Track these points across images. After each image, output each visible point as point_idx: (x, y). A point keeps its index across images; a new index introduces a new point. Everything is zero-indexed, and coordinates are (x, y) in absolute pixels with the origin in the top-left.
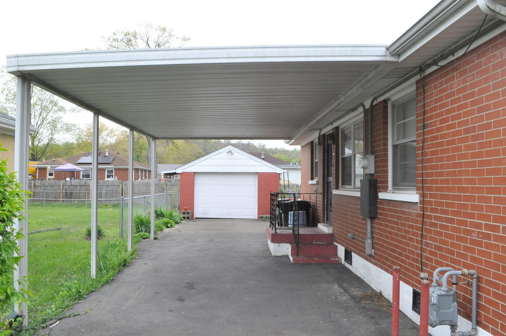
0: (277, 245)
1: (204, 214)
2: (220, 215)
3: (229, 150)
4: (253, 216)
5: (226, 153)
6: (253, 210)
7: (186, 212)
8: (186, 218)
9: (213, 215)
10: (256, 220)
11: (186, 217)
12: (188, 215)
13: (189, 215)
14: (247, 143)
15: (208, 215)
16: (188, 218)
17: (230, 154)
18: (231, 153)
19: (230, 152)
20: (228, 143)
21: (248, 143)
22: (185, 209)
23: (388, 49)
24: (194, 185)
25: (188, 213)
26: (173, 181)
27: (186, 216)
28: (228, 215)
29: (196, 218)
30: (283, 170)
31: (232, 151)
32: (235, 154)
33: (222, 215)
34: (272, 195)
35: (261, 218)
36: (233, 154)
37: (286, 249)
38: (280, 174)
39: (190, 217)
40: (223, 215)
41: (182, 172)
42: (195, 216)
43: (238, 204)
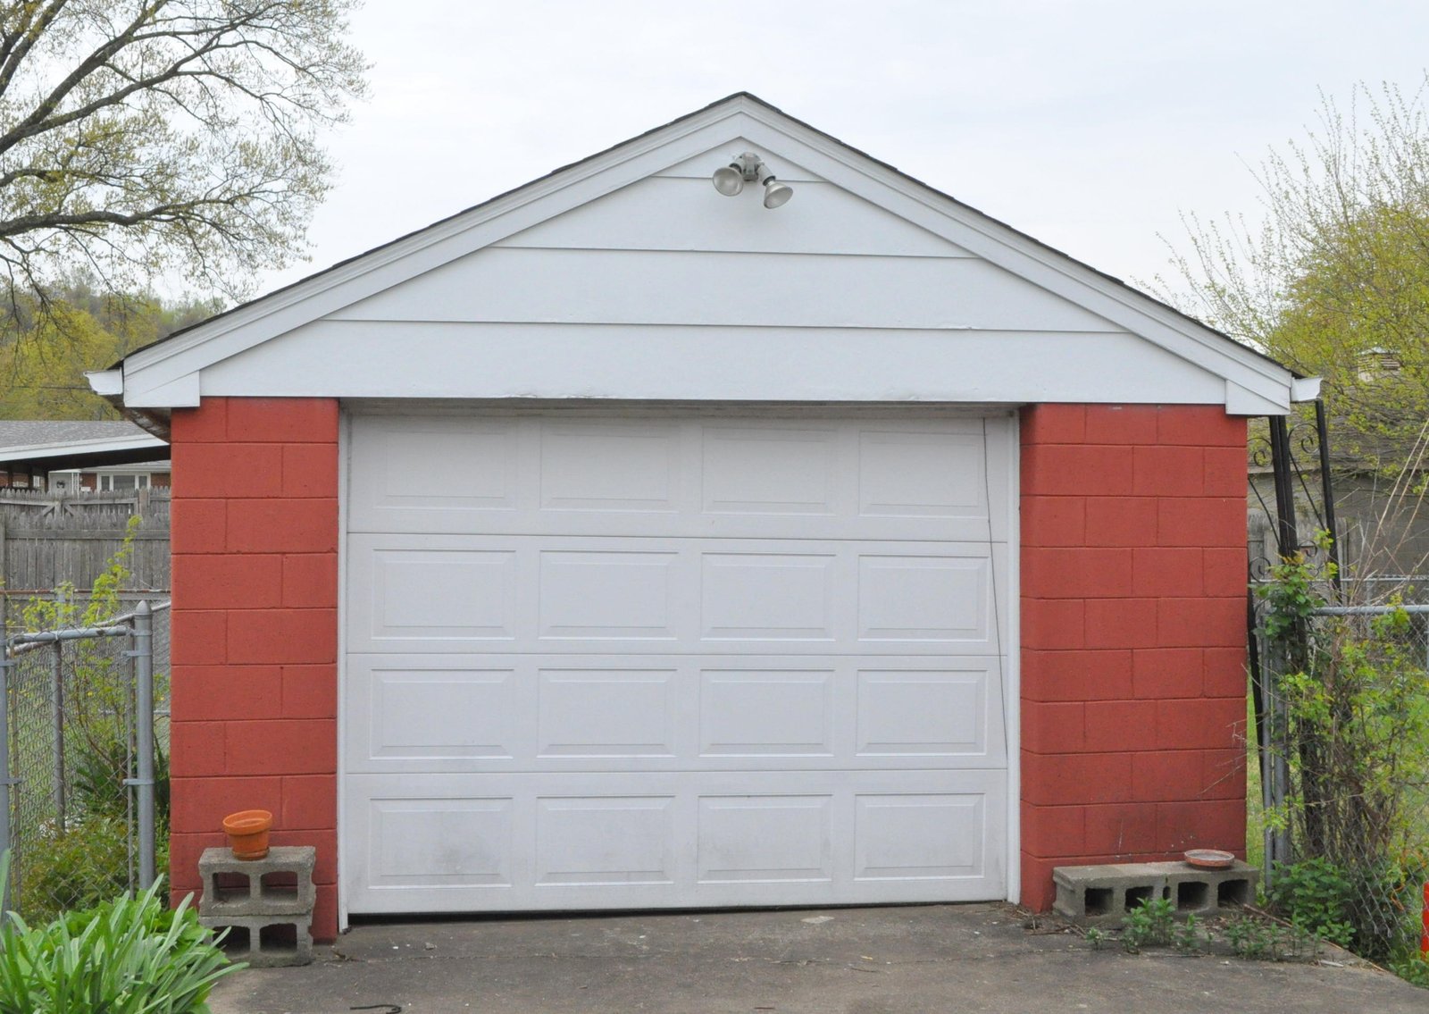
1: (452, 875)
2: (629, 875)
4: (973, 869)
5: (709, 189)
6: (969, 802)
7: (254, 871)
8: (255, 937)
9: (552, 876)
11: (255, 928)
12: (282, 908)
13: (286, 905)
15: (495, 877)
16: (278, 937)
17: (750, 192)
18: (759, 191)
22: (245, 842)
24: (334, 550)
25: (281, 883)
26: (50, 504)
27: (252, 913)
28: (712, 874)
29: (354, 924)
30: (1285, 378)
31: (770, 166)
33: (642, 874)
36: (786, 193)
39: (302, 927)
40: (661, 874)
41: (196, 403)
42: (351, 900)
43: (818, 747)
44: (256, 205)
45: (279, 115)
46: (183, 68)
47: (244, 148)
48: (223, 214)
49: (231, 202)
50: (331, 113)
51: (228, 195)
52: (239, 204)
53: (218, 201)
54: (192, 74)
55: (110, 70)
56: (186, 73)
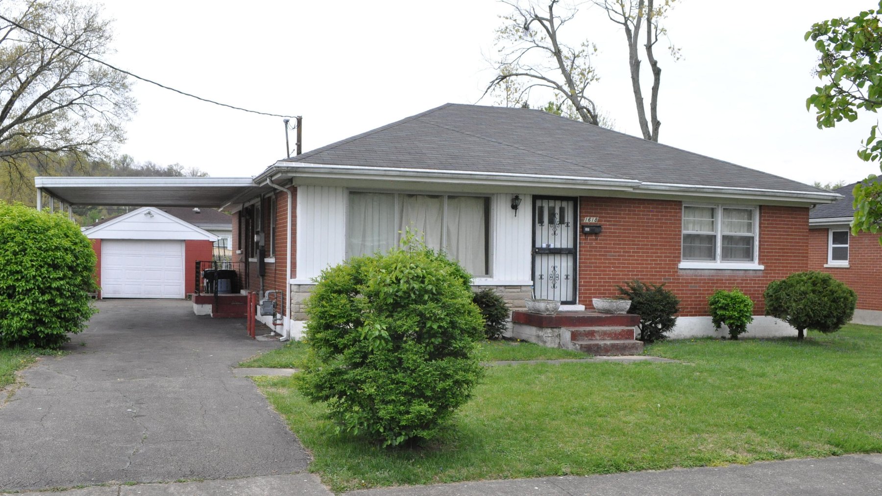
0: (200, 306)
1: (115, 293)
3: (147, 212)
4: (179, 295)
5: (144, 215)
6: (179, 287)
9: (126, 294)
10: (182, 299)
12: (93, 294)
14: (166, 170)
15: (120, 294)
16: (94, 297)
17: (149, 216)
19: (149, 213)
20: (124, 169)
21: (168, 169)
23: (253, 180)
24: (101, 256)
25: (94, 291)
29: (103, 298)
30: (217, 237)
31: (152, 212)
32: (156, 216)
34: (197, 263)
35: (188, 297)
36: (153, 216)
37: (208, 309)
38: (213, 242)
39: (96, 296)
40: (140, 294)
42: (102, 296)
43: (159, 280)
44: (99, 145)
45: (108, 118)
46: (74, 102)
47: (96, 125)
48: (88, 148)
49: (91, 144)
50: (126, 118)
51: (90, 142)
52: (94, 144)
53: (86, 144)
54: (78, 104)
55: (49, 100)
56: (75, 104)
